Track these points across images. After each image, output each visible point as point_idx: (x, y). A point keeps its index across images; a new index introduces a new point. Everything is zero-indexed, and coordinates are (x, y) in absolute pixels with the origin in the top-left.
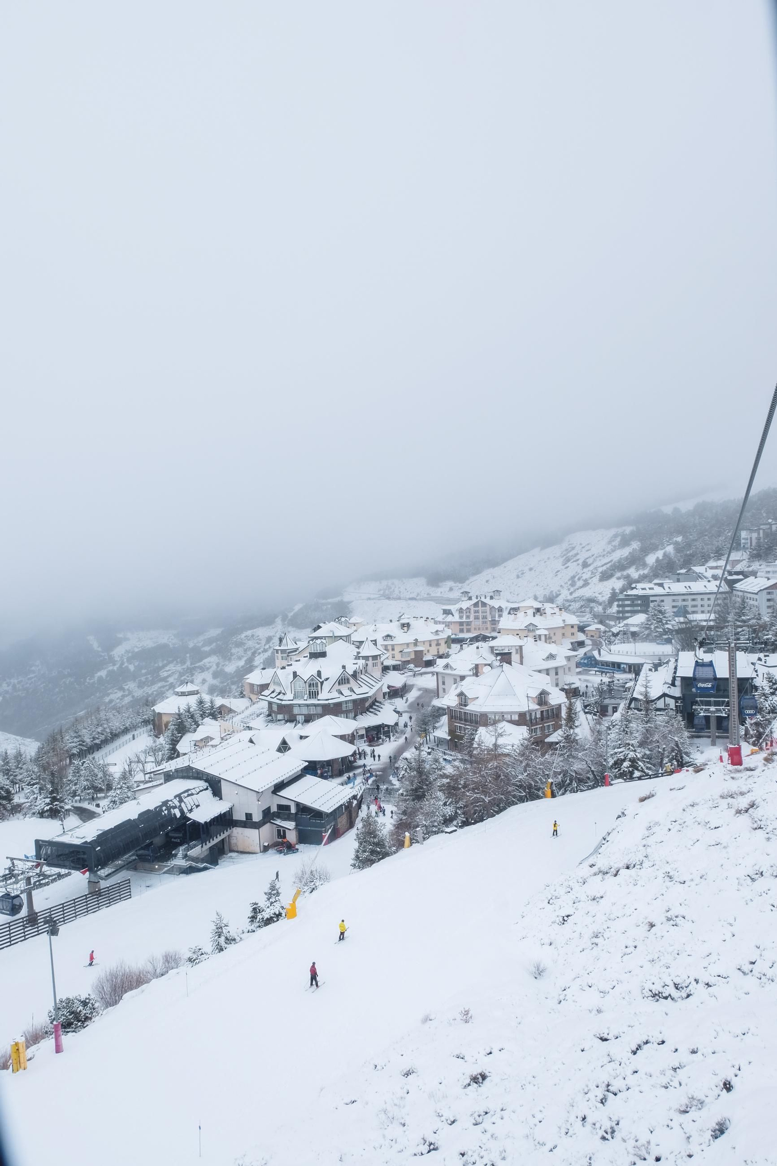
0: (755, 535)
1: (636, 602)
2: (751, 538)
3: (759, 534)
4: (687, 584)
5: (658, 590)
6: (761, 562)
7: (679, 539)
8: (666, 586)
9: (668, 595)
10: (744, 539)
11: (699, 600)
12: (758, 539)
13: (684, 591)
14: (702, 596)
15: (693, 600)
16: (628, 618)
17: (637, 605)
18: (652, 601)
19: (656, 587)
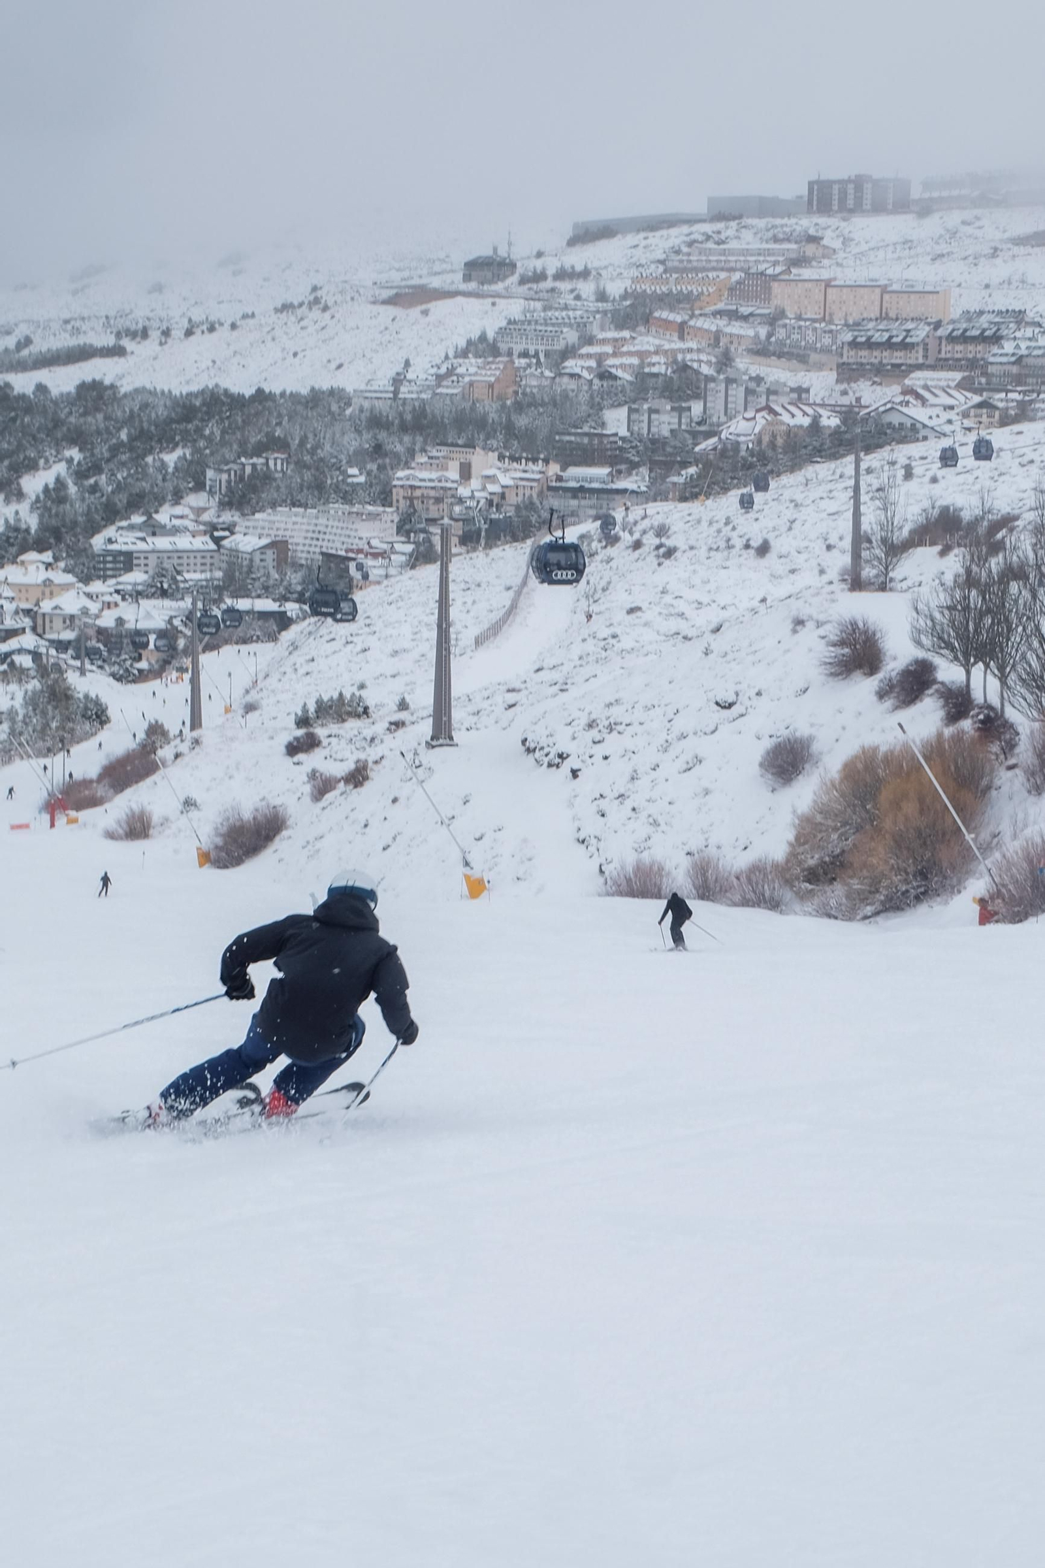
0: (225, 477)
1: (118, 559)
2: (220, 481)
3: (230, 475)
4: (171, 539)
5: (141, 546)
6: (233, 512)
7: (75, 453)
8: (149, 540)
9: (153, 551)
10: (210, 480)
11: (185, 557)
12: (229, 482)
13: (170, 547)
14: (188, 554)
15: (179, 558)
16: (120, 575)
17: (120, 562)
18: (136, 558)
19: (138, 542)
